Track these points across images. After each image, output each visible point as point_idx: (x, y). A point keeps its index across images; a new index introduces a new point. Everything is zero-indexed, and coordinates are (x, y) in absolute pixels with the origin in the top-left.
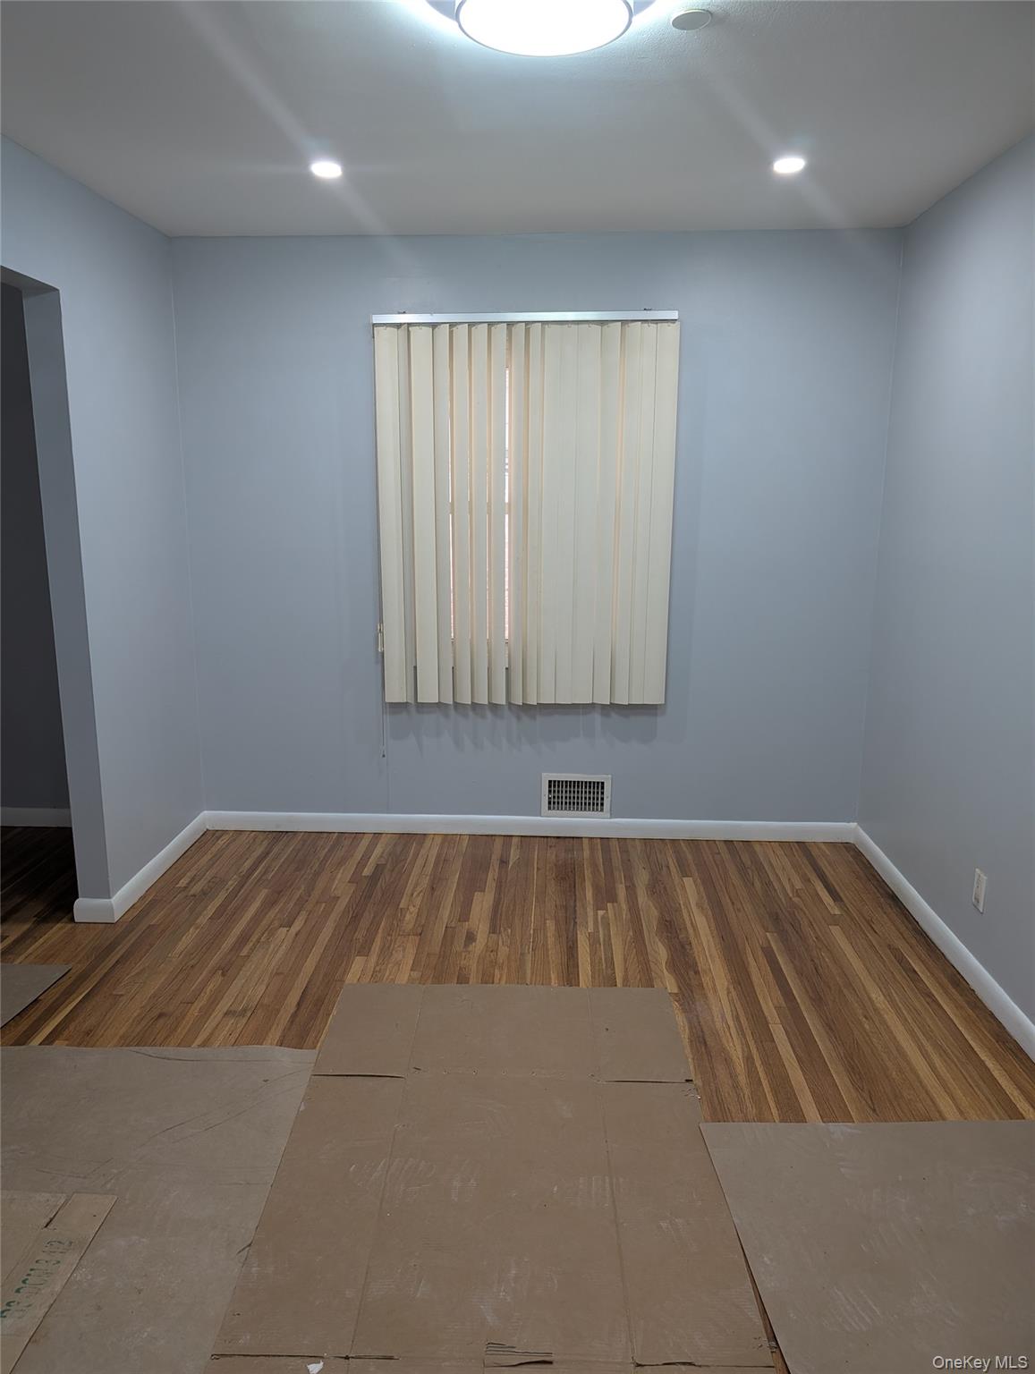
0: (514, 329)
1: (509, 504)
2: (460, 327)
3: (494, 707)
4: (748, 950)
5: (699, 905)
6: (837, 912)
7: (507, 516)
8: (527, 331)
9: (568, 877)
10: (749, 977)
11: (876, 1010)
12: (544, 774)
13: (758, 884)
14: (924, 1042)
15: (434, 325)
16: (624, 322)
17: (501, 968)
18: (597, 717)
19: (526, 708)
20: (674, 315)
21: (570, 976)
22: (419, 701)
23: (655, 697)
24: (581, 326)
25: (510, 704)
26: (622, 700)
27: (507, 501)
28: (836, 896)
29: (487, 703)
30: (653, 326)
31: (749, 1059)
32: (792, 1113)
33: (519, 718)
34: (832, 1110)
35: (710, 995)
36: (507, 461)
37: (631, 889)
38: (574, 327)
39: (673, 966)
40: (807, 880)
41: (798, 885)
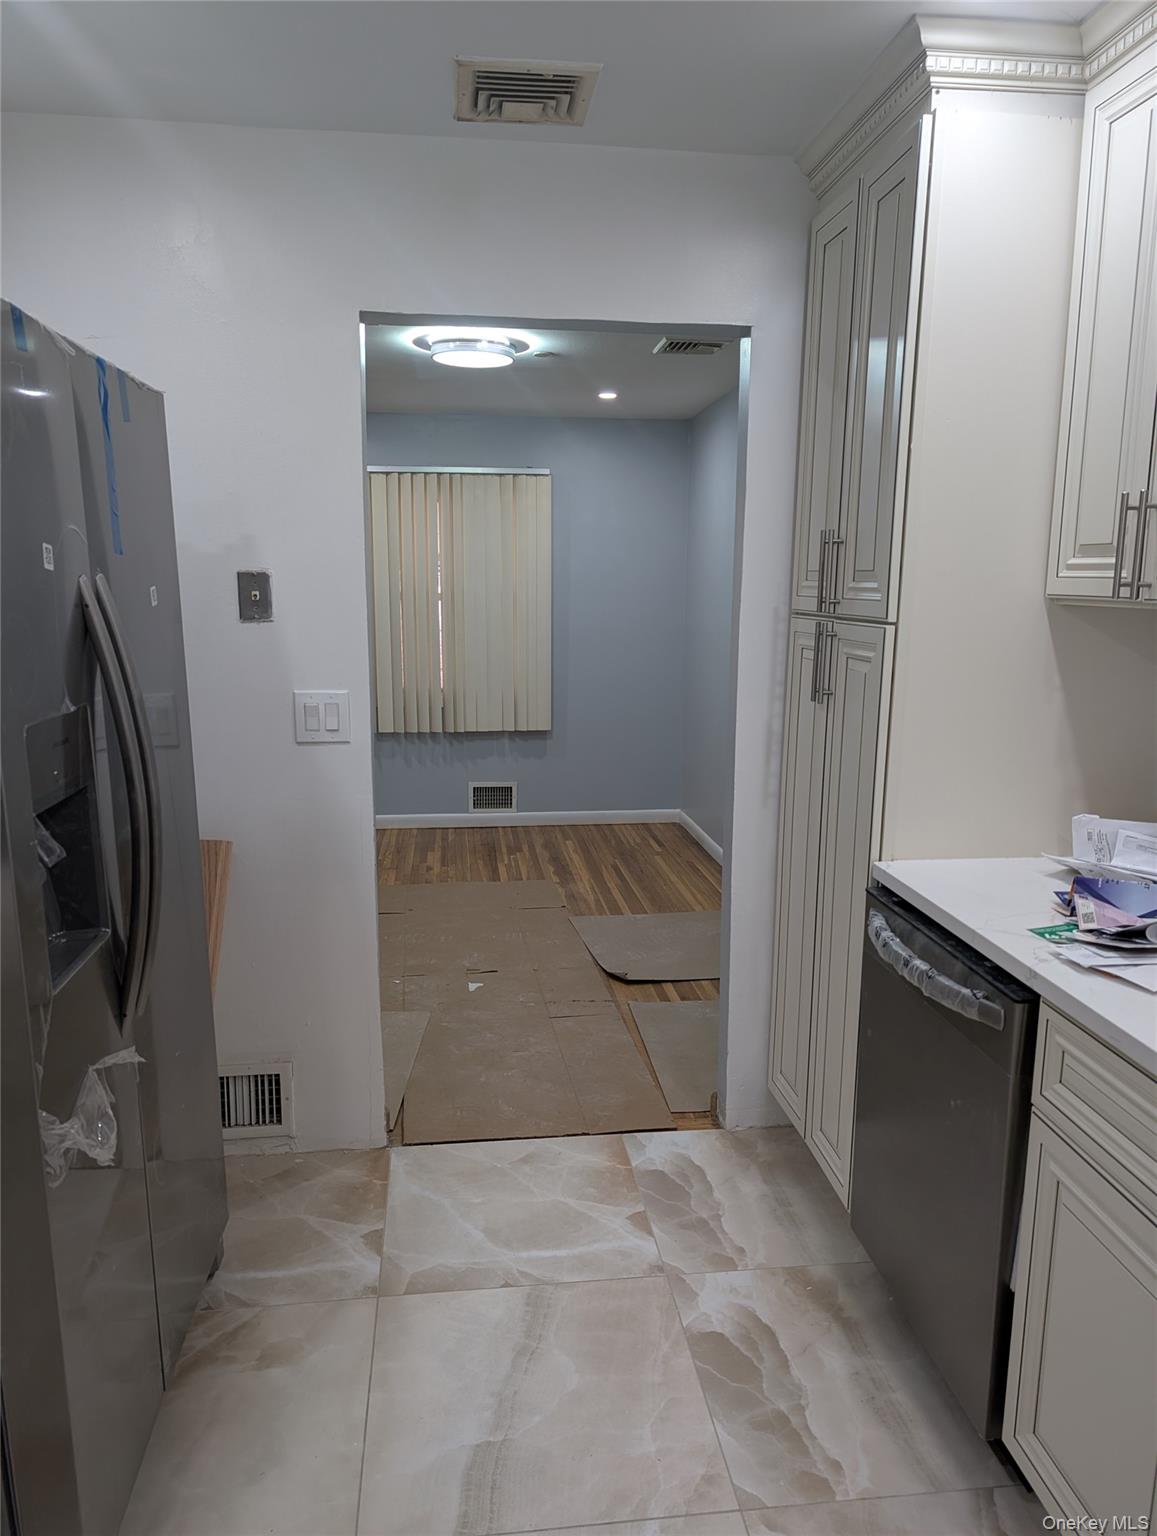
0: (442, 477)
1: (442, 594)
2: (405, 475)
3: (433, 735)
4: (603, 867)
5: (575, 851)
6: (660, 850)
7: (440, 602)
8: (451, 479)
9: (491, 853)
10: (602, 876)
11: (672, 883)
12: (470, 783)
13: (613, 842)
14: (693, 889)
15: (387, 474)
16: (515, 475)
17: (452, 878)
18: (506, 741)
19: (456, 735)
20: (547, 471)
21: (495, 876)
22: (380, 731)
23: (544, 726)
24: (487, 477)
25: (445, 733)
26: (523, 728)
27: (439, 592)
28: (660, 844)
29: (428, 731)
30: (534, 478)
31: (597, 901)
32: (616, 910)
33: (451, 743)
34: (637, 909)
35: (579, 883)
36: (439, 563)
37: (532, 848)
38: (482, 477)
39: (556, 873)
40: (643, 839)
41: (638, 840)
